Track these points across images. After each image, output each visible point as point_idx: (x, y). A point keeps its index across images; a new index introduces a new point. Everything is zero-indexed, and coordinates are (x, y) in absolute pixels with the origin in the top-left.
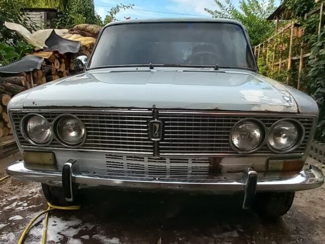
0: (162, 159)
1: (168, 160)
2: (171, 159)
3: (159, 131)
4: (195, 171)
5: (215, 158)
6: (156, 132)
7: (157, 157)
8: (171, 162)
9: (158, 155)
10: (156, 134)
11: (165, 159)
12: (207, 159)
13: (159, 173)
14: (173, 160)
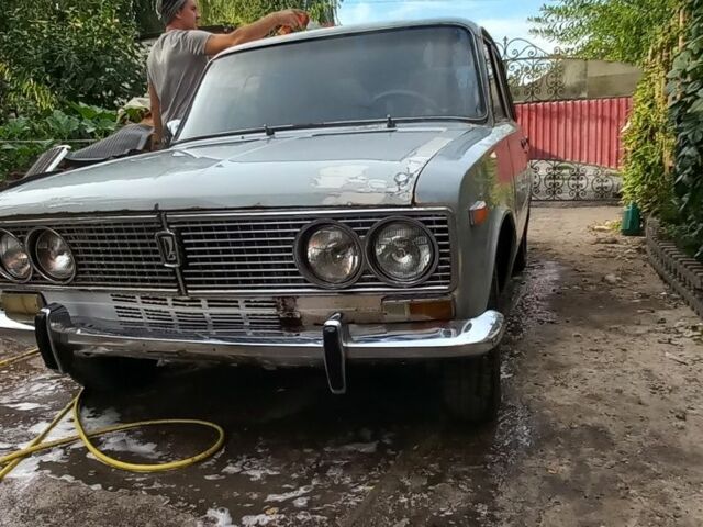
0: (195, 301)
1: (204, 303)
2: (209, 301)
3: (174, 250)
4: (257, 323)
5: (284, 298)
6: (171, 252)
7: (186, 298)
8: (209, 306)
9: (187, 294)
10: (171, 257)
11: (199, 301)
12: (270, 299)
13: (195, 326)
14: (213, 302)
